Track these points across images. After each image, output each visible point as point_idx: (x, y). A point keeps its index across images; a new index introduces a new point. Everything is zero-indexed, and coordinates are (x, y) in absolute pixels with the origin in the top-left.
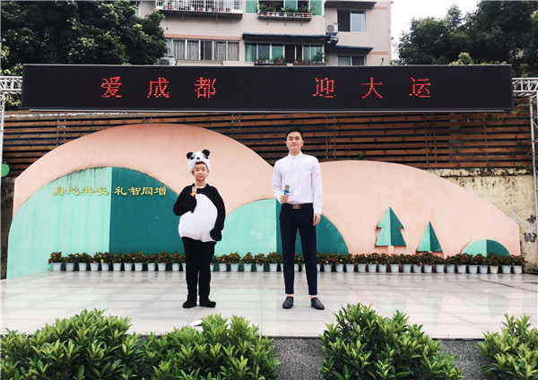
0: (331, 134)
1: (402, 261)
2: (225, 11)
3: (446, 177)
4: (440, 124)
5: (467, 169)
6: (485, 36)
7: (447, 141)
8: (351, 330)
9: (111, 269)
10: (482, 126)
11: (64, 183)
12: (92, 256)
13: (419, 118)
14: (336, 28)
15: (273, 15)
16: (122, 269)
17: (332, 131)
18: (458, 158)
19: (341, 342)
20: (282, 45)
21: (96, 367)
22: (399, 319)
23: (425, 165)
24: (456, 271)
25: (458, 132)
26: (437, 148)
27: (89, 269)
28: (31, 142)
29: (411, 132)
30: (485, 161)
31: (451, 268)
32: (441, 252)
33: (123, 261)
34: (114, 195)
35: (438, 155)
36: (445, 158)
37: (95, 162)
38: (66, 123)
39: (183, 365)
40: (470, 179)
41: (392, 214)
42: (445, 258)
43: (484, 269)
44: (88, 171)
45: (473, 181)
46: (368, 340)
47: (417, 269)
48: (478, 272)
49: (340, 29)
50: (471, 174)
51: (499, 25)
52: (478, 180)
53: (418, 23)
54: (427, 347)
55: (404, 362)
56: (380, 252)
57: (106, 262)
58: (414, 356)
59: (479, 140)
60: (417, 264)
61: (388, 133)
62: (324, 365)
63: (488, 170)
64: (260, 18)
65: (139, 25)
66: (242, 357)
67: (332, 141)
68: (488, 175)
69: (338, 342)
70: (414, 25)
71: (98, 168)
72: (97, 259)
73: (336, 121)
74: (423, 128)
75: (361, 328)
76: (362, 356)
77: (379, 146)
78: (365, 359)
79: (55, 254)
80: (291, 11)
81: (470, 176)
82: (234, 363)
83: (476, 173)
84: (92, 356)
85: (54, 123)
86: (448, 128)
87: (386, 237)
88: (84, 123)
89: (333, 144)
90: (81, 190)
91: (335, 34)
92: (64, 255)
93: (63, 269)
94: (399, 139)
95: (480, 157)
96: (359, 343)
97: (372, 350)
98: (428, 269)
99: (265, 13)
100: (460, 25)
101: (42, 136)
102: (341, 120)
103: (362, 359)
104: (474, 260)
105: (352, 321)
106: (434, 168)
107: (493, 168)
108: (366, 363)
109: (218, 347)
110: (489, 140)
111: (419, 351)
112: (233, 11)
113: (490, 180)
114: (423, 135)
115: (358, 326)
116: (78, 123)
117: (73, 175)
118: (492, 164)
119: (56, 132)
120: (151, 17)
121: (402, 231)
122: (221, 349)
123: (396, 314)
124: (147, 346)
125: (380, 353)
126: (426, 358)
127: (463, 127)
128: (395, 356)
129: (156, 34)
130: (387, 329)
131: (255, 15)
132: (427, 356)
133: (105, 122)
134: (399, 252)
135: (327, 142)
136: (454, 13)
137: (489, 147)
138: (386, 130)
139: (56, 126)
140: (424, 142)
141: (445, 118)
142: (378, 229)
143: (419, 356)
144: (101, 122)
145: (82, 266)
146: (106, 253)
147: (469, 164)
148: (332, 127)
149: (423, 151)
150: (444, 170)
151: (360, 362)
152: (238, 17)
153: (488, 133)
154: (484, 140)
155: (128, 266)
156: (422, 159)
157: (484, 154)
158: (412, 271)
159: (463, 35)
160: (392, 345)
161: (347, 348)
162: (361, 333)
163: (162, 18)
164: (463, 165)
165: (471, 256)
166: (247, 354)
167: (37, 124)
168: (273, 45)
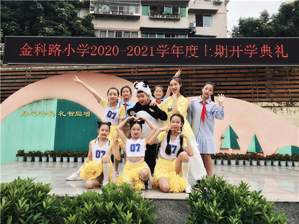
0: (192, 80)
1: (238, 158)
2: (130, 15)
3: (264, 107)
4: (260, 74)
5: (277, 102)
6: (283, 28)
7: (264, 85)
8: (209, 194)
9: (55, 160)
10: (287, 76)
11: (27, 109)
12: (43, 153)
13: (246, 71)
14: (195, 25)
15: (158, 17)
16: (62, 161)
17: (193, 78)
18: (272, 95)
19: (201, 202)
20: (163, 34)
21: (22, 217)
22: (243, 186)
23: (251, 100)
24: (272, 164)
25: (272, 79)
26: (259, 89)
27: (41, 160)
28: (10, 85)
29: (242, 79)
30: (289, 97)
31: (269, 163)
32: (262, 153)
33: (62, 156)
34: (58, 116)
35: (259, 93)
36: (263, 95)
37: (47, 96)
38: (31, 73)
39: (85, 218)
40: (280, 108)
41: (231, 129)
42: (265, 156)
43: (290, 164)
44: (42, 102)
45: (282, 109)
46: (222, 201)
47: (248, 163)
48: (287, 165)
49: (197, 25)
50: (281, 105)
51: (292, 21)
52: (284, 109)
53: (243, 21)
54: (265, 206)
55: (249, 218)
56: (223, 152)
57: (51, 156)
58: (256, 213)
59: (284, 84)
60: (248, 159)
61: (228, 80)
62: (189, 219)
63: (291, 103)
64: (150, 19)
65: (79, 21)
66: (128, 212)
67: (193, 84)
68: (291, 106)
69: (200, 202)
70: (241, 22)
71: (49, 99)
72: (46, 154)
73: (195, 72)
74: (250, 77)
75: (217, 192)
76: (218, 212)
77: (222, 88)
78: (220, 214)
79: (20, 151)
80: (168, 14)
81: (279, 106)
82: (123, 216)
83: (283, 105)
84: (19, 209)
85: (24, 73)
86: (265, 77)
87: (227, 143)
88: (42, 73)
89: (193, 86)
90: (38, 113)
91: (194, 28)
92: (26, 152)
93: (25, 160)
94: (235, 83)
95: (286, 95)
96: (215, 202)
97: (225, 208)
98: (255, 163)
99: (153, 16)
100: (268, 22)
101: (17, 81)
102: (199, 72)
103: (218, 214)
104: (284, 158)
105: (209, 188)
106: (257, 102)
107: (294, 101)
108: (221, 218)
109: (111, 204)
110: (291, 84)
111: (260, 209)
112: (135, 14)
113: (292, 109)
114: (250, 81)
115: (214, 191)
116: (38, 73)
117: (33, 104)
118: (293, 99)
119: (25, 79)
120: (87, 17)
121: (237, 140)
122: (114, 205)
123: (241, 183)
124: (62, 204)
125: (230, 210)
126: (266, 215)
127: (274, 76)
128: (242, 213)
129: (90, 27)
130: (236, 193)
131: (148, 17)
132: (266, 213)
133: (55, 73)
134: (236, 152)
135: (190, 85)
136: (265, 15)
137: (291, 88)
138: (226, 78)
139: (25, 75)
140: (250, 85)
141: (263, 70)
142: (222, 138)
143: (260, 213)
144: (52, 73)
145: (37, 159)
146: (52, 151)
147: (279, 99)
148: (193, 76)
149: (249, 91)
150: (263, 103)
151: (216, 217)
152: (137, 18)
153: (290, 80)
154: (288, 84)
155: (65, 159)
156: (249, 95)
157: (288, 93)
158: (244, 164)
159: (271, 27)
160: (239, 204)
161: (206, 206)
162: (216, 196)
163: (93, 18)
164: (275, 99)
165: (282, 155)
166: (133, 210)
167: (14, 73)
168: (158, 34)
